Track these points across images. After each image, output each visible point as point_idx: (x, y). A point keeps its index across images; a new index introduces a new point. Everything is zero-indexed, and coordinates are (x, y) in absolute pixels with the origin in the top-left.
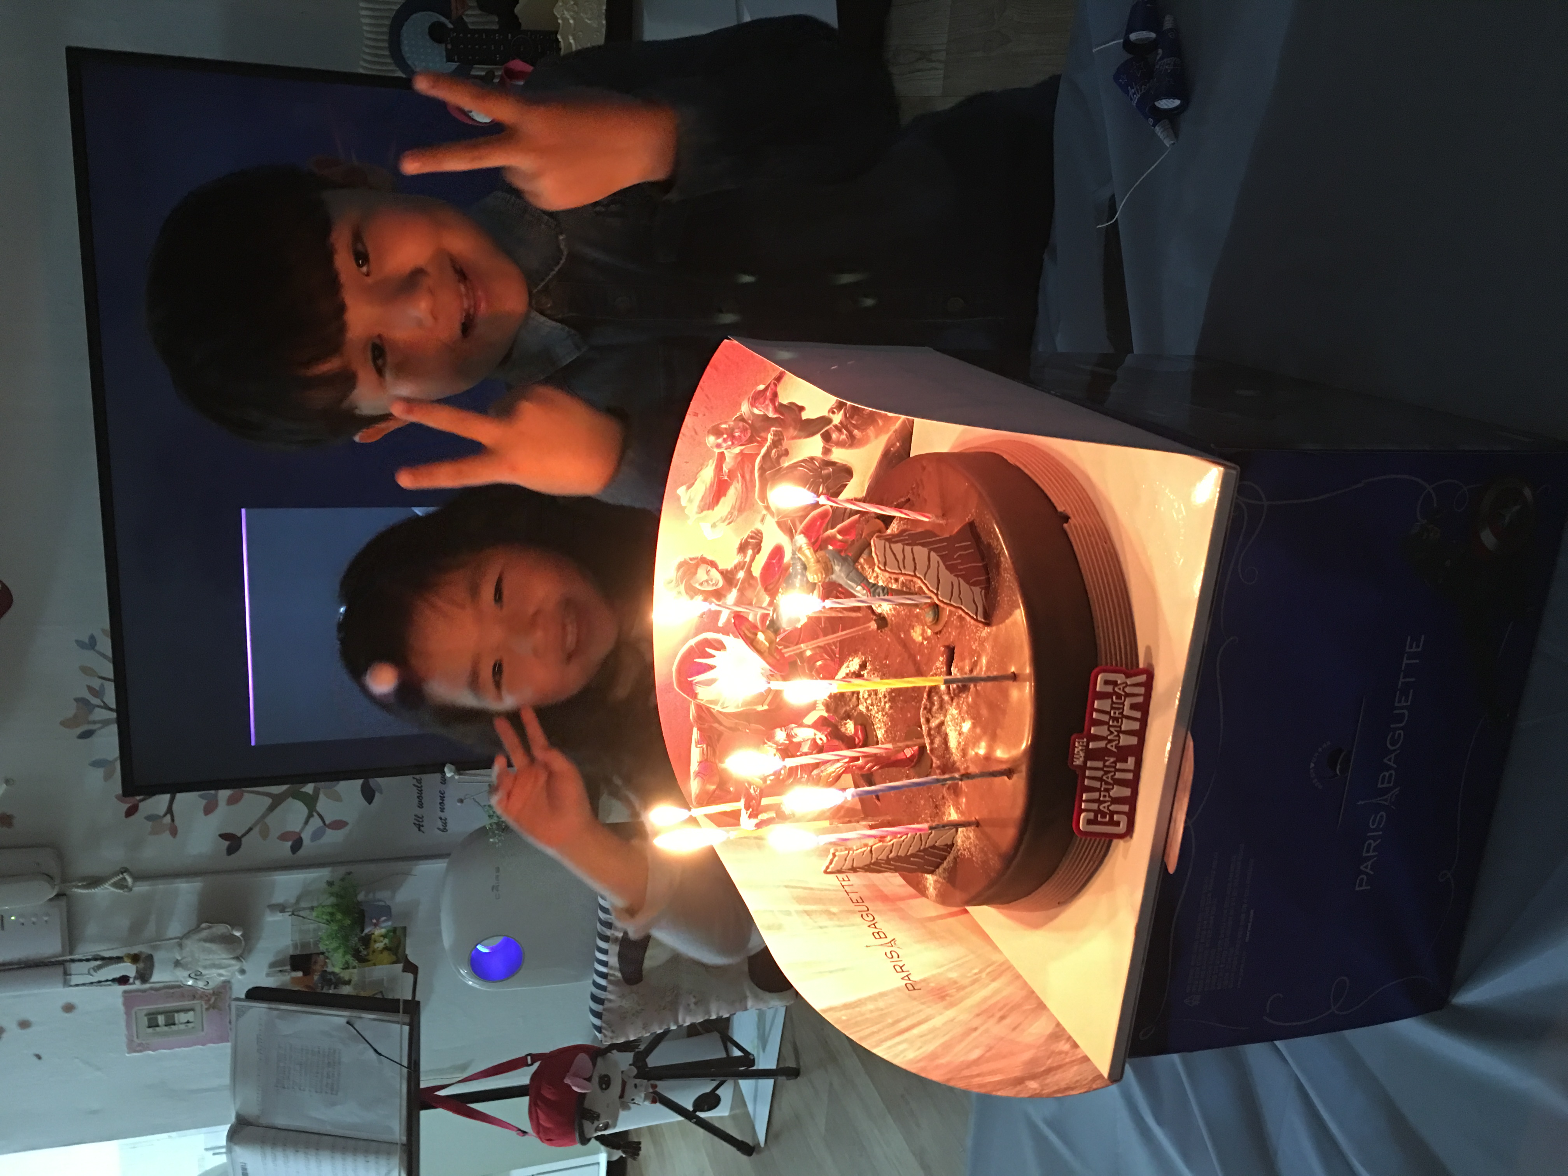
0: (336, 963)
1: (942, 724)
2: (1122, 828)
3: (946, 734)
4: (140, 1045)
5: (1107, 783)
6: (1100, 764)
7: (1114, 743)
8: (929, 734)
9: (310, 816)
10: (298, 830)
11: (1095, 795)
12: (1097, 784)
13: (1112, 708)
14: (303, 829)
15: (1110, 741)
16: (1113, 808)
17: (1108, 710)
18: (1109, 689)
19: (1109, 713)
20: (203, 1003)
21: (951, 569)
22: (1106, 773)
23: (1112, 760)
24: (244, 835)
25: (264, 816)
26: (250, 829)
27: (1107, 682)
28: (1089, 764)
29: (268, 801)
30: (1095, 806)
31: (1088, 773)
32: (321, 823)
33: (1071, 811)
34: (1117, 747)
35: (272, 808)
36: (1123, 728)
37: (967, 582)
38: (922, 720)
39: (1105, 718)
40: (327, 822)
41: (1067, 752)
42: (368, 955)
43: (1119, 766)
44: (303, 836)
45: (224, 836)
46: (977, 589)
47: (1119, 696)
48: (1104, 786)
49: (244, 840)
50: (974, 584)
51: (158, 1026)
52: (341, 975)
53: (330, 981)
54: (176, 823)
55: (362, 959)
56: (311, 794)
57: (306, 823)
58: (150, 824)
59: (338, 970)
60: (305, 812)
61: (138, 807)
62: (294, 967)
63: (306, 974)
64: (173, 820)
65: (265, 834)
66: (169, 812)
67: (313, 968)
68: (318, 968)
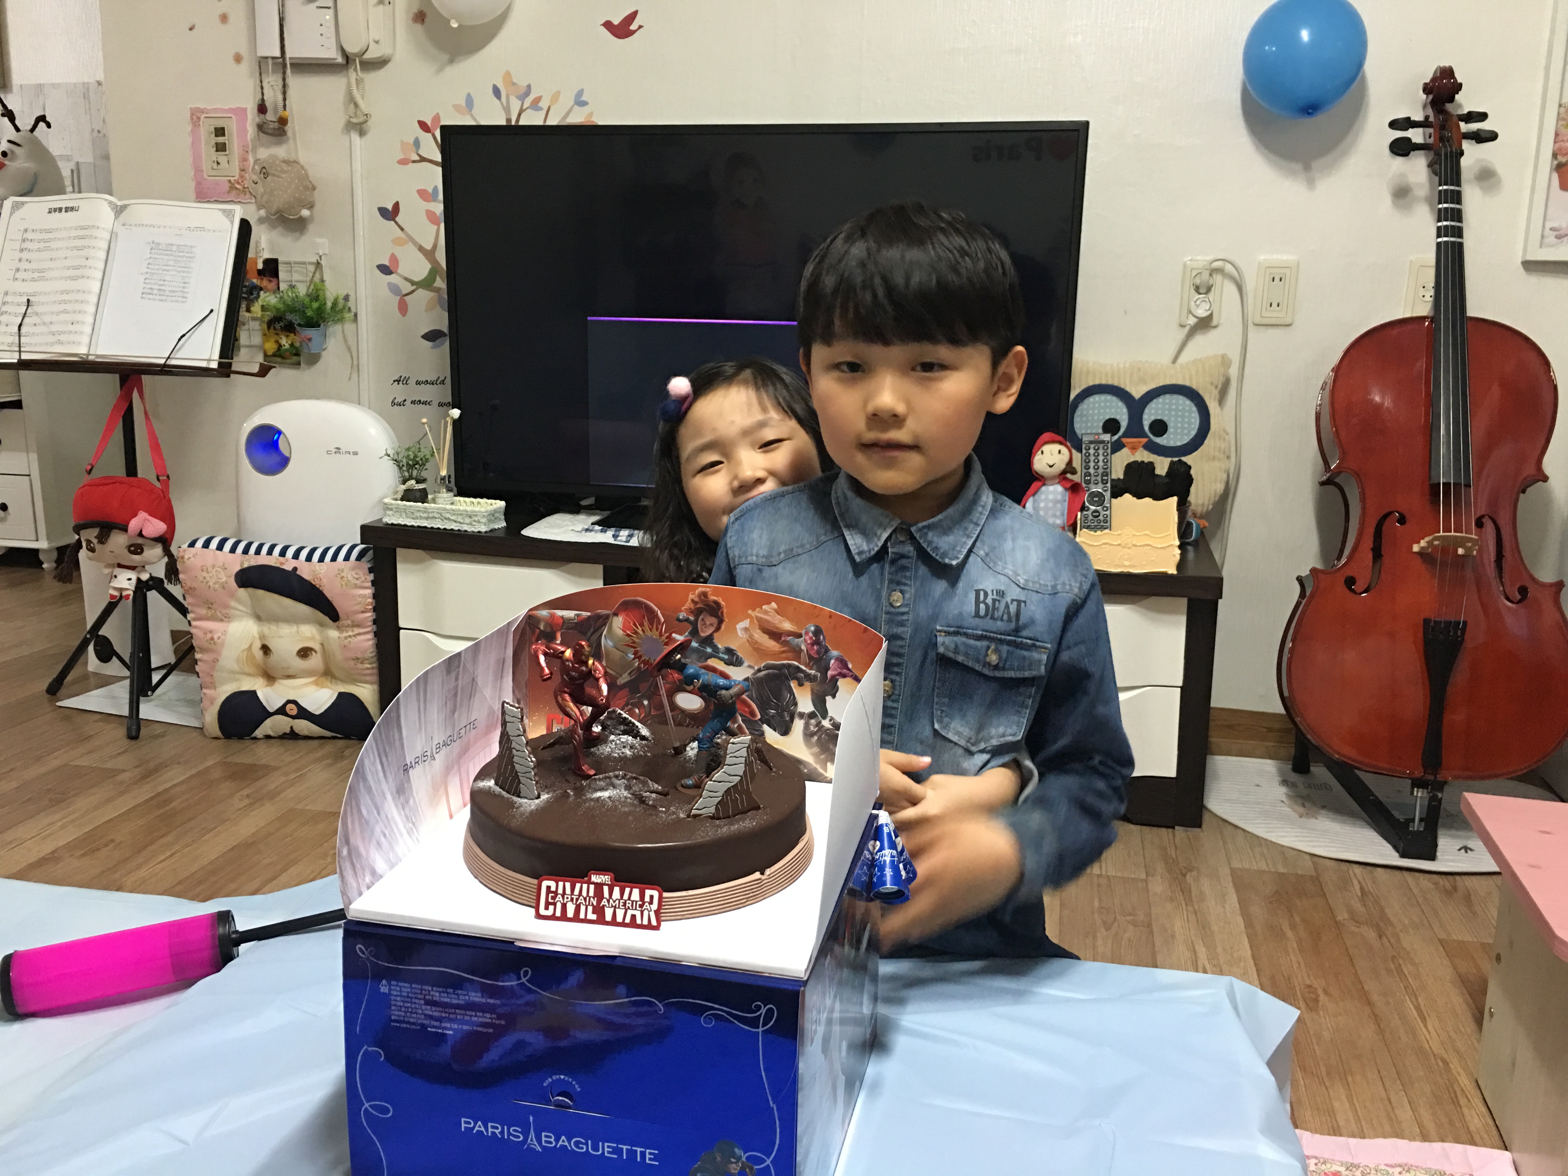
0: (268, 298)
1: (614, 787)
2: (542, 911)
3: (607, 790)
4: (199, 118)
5: (577, 900)
6: (591, 894)
7: (606, 904)
8: (606, 778)
9: (412, 283)
10: (399, 271)
11: (568, 891)
12: (577, 892)
13: (633, 902)
14: (401, 276)
15: (608, 901)
16: (559, 906)
17: (632, 899)
18: (647, 899)
19: (629, 898)
20: (236, 178)
21: (729, 789)
22: (585, 899)
23: (595, 903)
24: (396, 223)
25: (414, 242)
26: (402, 229)
27: (652, 897)
28: (592, 887)
29: (428, 246)
30: (560, 891)
31: (585, 886)
32: (404, 293)
33: (558, 874)
34: (604, 906)
35: (421, 249)
36: (617, 910)
37: (718, 803)
38: (617, 773)
39: (626, 897)
40: (405, 298)
41: (600, 870)
42: (275, 329)
43: (590, 908)
44: (393, 275)
45: (396, 206)
46: (713, 810)
47: (641, 906)
48: (575, 897)
49: (392, 223)
50: (717, 809)
51: (216, 136)
52: (256, 304)
53: (252, 294)
54: (411, 164)
55: (271, 323)
56: (435, 285)
57: (406, 279)
58: (411, 141)
59: (261, 301)
60: (417, 278)
61: (430, 135)
62: (267, 262)
63: (260, 273)
64: (414, 162)
65: (397, 242)
66: (423, 159)
67: (265, 279)
68: (265, 283)
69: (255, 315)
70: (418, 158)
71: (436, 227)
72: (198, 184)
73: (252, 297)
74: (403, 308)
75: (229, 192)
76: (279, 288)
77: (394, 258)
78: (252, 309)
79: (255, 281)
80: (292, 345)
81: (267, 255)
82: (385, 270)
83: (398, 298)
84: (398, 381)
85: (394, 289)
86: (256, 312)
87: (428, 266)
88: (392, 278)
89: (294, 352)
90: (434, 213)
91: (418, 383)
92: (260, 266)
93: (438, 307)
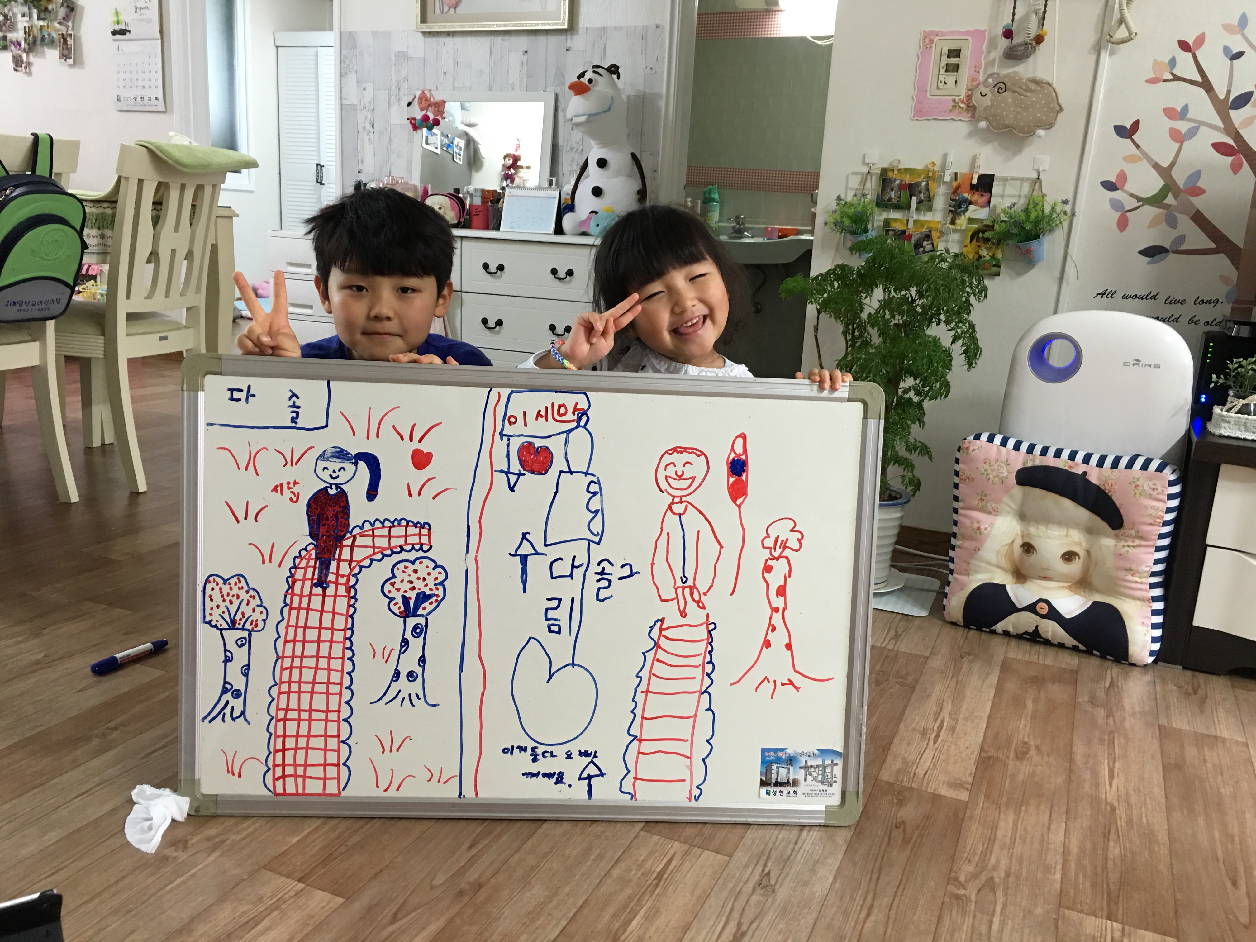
0: (977, 212)
4: (932, 41)
10: (1125, 188)
14: (1126, 192)
20: (961, 97)
24: (1133, 141)
25: (1149, 159)
26: (1138, 146)
29: (1165, 164)
32: (1127, 208)
35: (1157, 166)
40: (1127, 214)
44: (1118, 192)
45: (1136, 125)
49: (1129, 140)
52: (963, 217)
53: (960, 207)
54: (1162, 83)
55: (974, 236)
56: (1165, 202)
57: (1132, 195)
58: (1167, 61)
59: (968, 214)
60: (1144, 196)
61: (1189, 55)
62: (982, 177)
63: (973, 188)
64: (1165, 81)
65: (1130, 159)
66: (1176, 78)
67: (977, 193)
68: (976, 197)
69: (958, 228)
70: (1171, 77)
71: (1177, 145)
72: (919, 102)
73: (959, 210)
74: (1122, 224)
75: (951, 111)
76: (989, 202)
77: (1122, 176)
78: (957, 221)
79: (966, 195)
80: (993, 257)
81: (983, 171)
82: (1109, 186)
83: (1118, 214)
84: (1102, 295)
85: (1116, 205)
86: (961, 225)
87: (1162, 183)
88: (1117, 195)
89: (994, 263)
90: (1178, 132)
91: (1125, 297)
92: (975, 181)
93: (1164, 224)
